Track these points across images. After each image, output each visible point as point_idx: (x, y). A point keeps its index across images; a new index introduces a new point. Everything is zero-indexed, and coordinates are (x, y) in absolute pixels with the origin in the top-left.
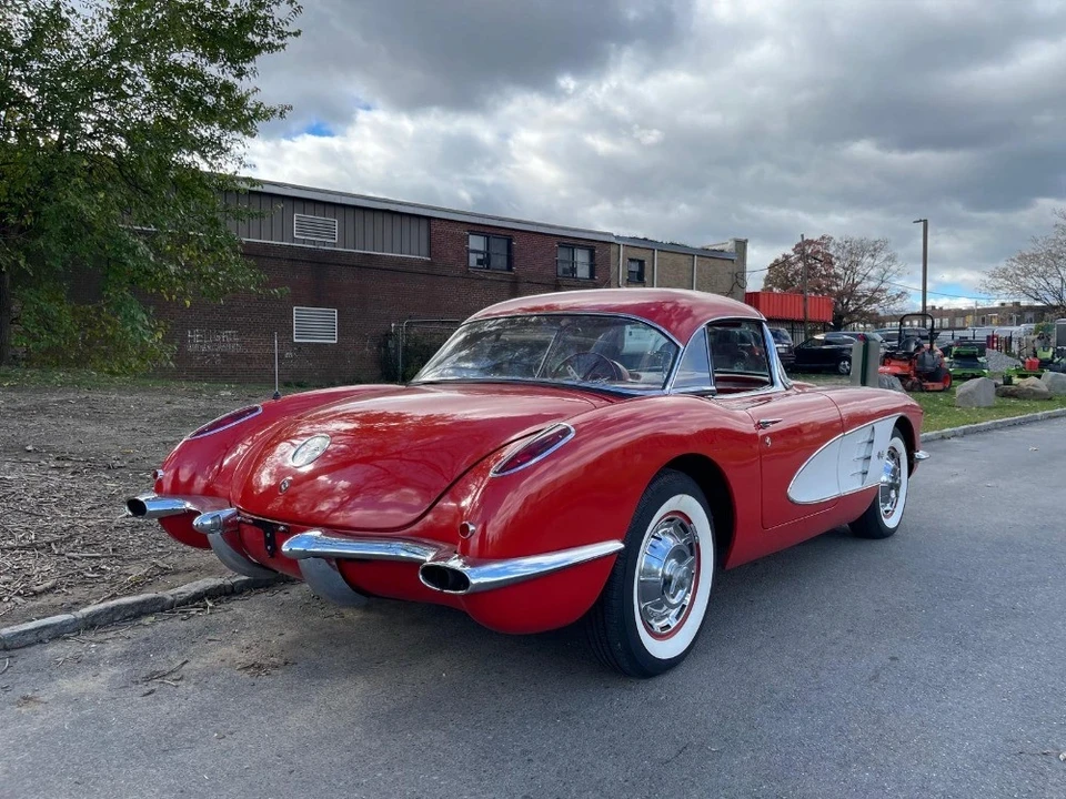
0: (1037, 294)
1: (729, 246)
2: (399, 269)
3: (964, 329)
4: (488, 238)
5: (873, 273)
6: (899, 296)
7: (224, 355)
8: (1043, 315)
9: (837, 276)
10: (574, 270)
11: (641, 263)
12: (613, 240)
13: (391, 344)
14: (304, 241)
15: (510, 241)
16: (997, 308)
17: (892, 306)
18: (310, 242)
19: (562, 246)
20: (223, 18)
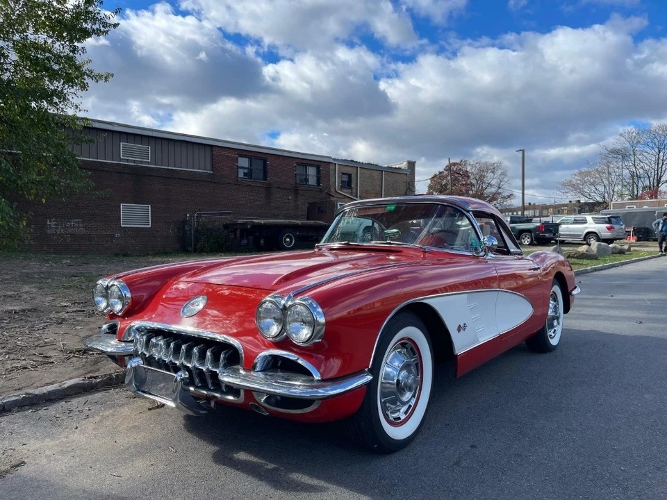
0: (590, 195)
1: (404, 165)
2: (192, 179)
3: (547, 216)
4: (251, 159)
5: (493, 182)
6: (509, 197)
7: (73, 235)
8: (594, 208)
9: (472, 185)
10: (307, 180)
11: (350, 176)
12: (331, 161)
13: (187, 228)
14: (128, 161)
15: (265, 161)
16: (567, 204)
17: (505, 203)
18: (131, 161)
19: (299, 164)
20: (66, 12)
